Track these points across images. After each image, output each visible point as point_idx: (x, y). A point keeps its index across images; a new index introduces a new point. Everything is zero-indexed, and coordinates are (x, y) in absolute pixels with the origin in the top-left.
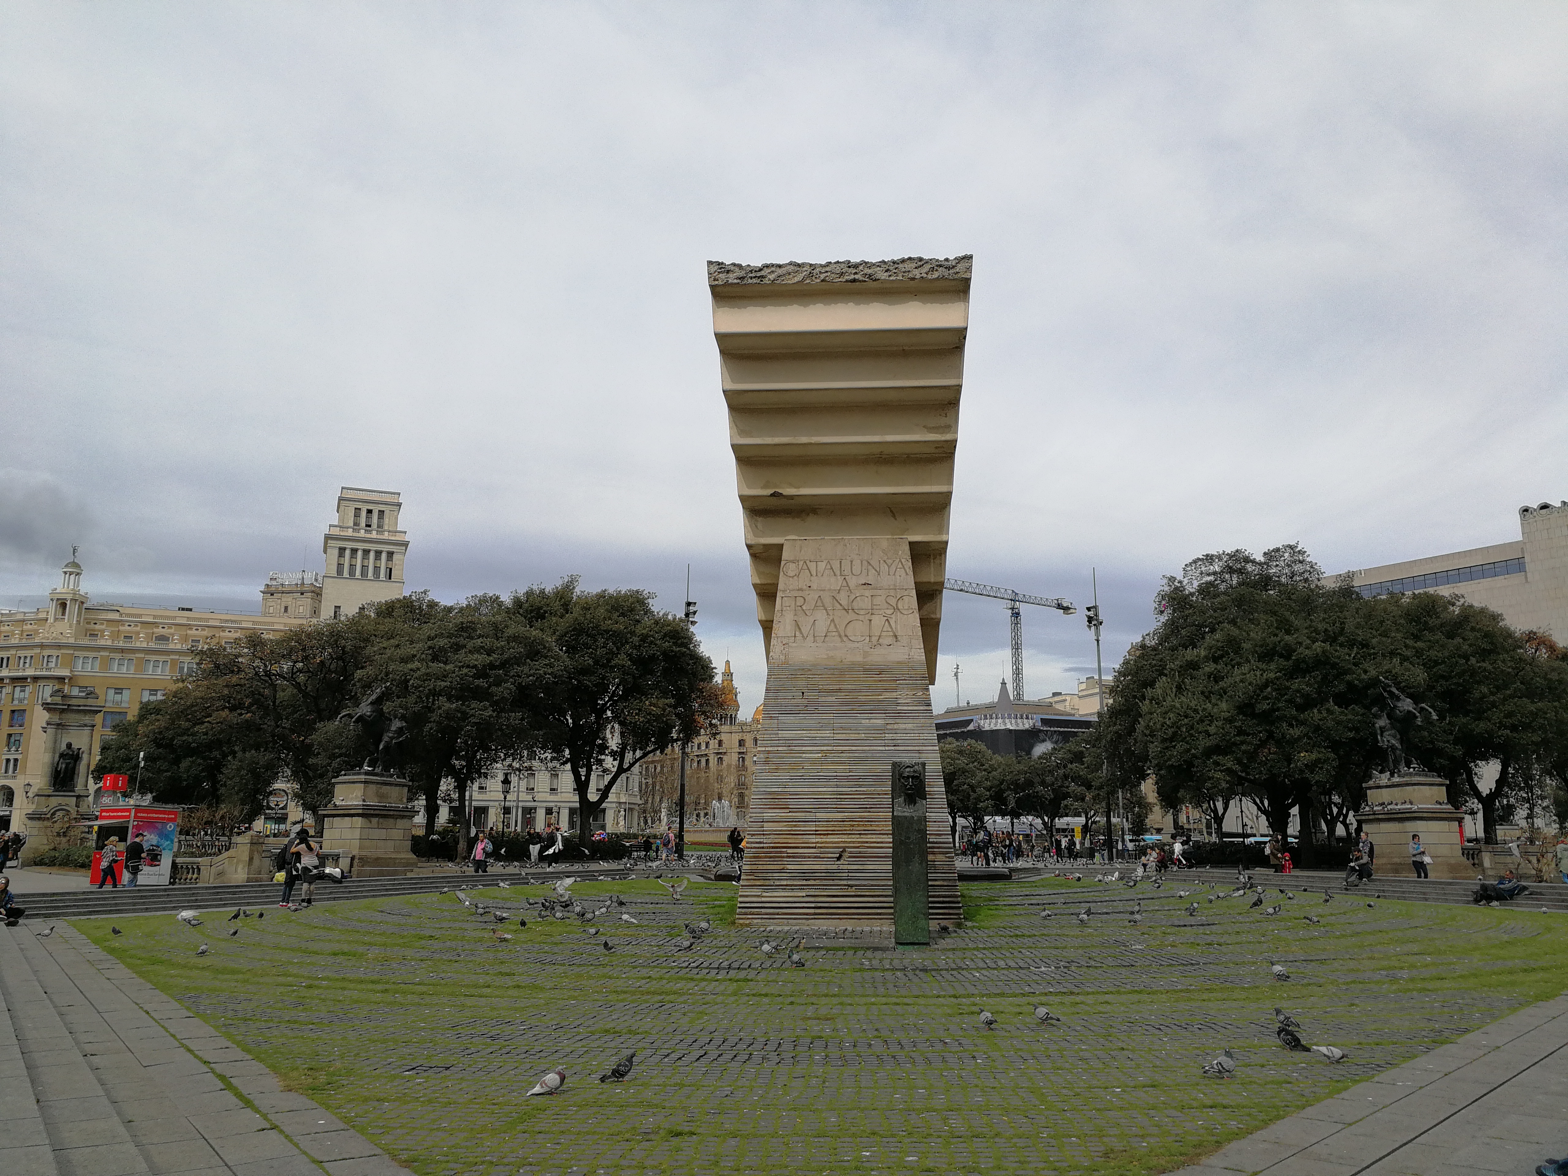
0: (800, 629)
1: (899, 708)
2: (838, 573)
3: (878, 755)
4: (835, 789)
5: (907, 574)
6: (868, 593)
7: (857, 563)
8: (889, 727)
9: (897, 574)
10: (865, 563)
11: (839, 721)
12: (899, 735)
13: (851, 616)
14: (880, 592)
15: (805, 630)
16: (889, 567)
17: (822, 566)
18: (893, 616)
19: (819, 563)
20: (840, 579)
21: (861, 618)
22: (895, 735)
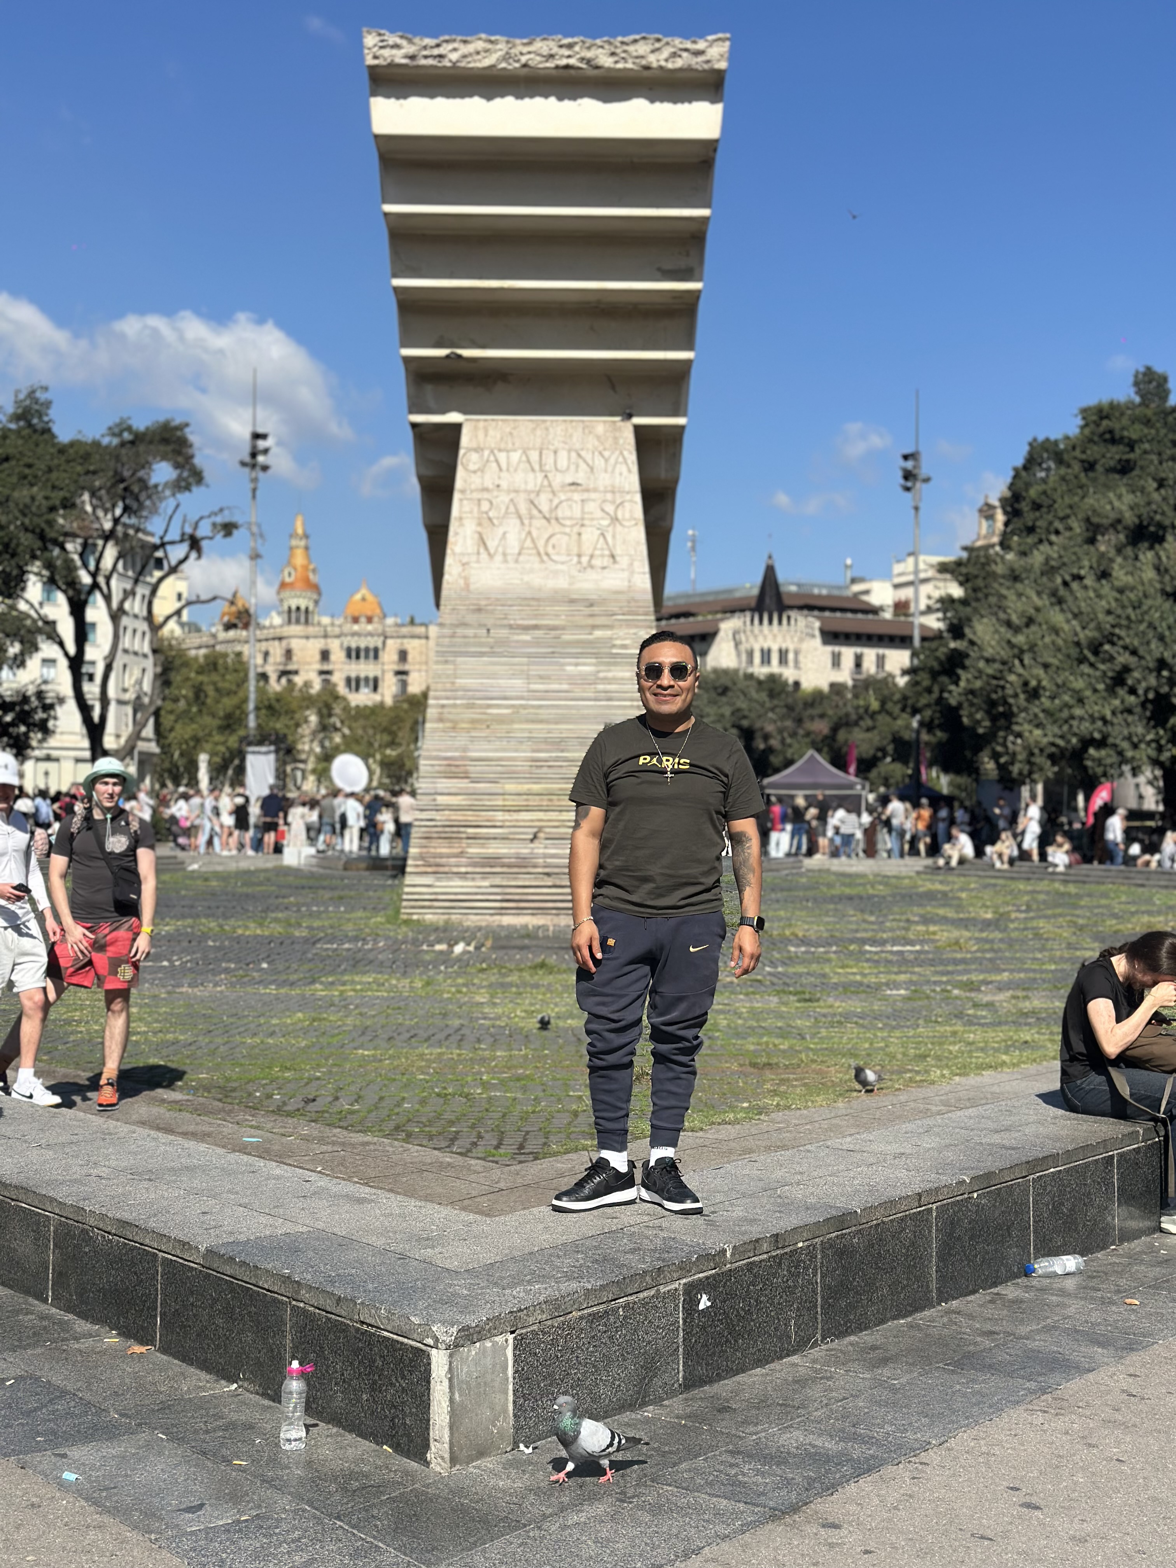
0: (485, 544)
4: (530, 754)
5: (630, 470)
6: (577, 497)
7: (563, 456)
9: (617, 471)
10: (574, 455)
11: (536, 667)
13: (557, 528)
14: (593, 495)
15: (492, 544)
16: (606, 460)
17: (515, 456)
18: (610, 528)
19: (512, 454)
20: (540, 476)
21: (567, 530)
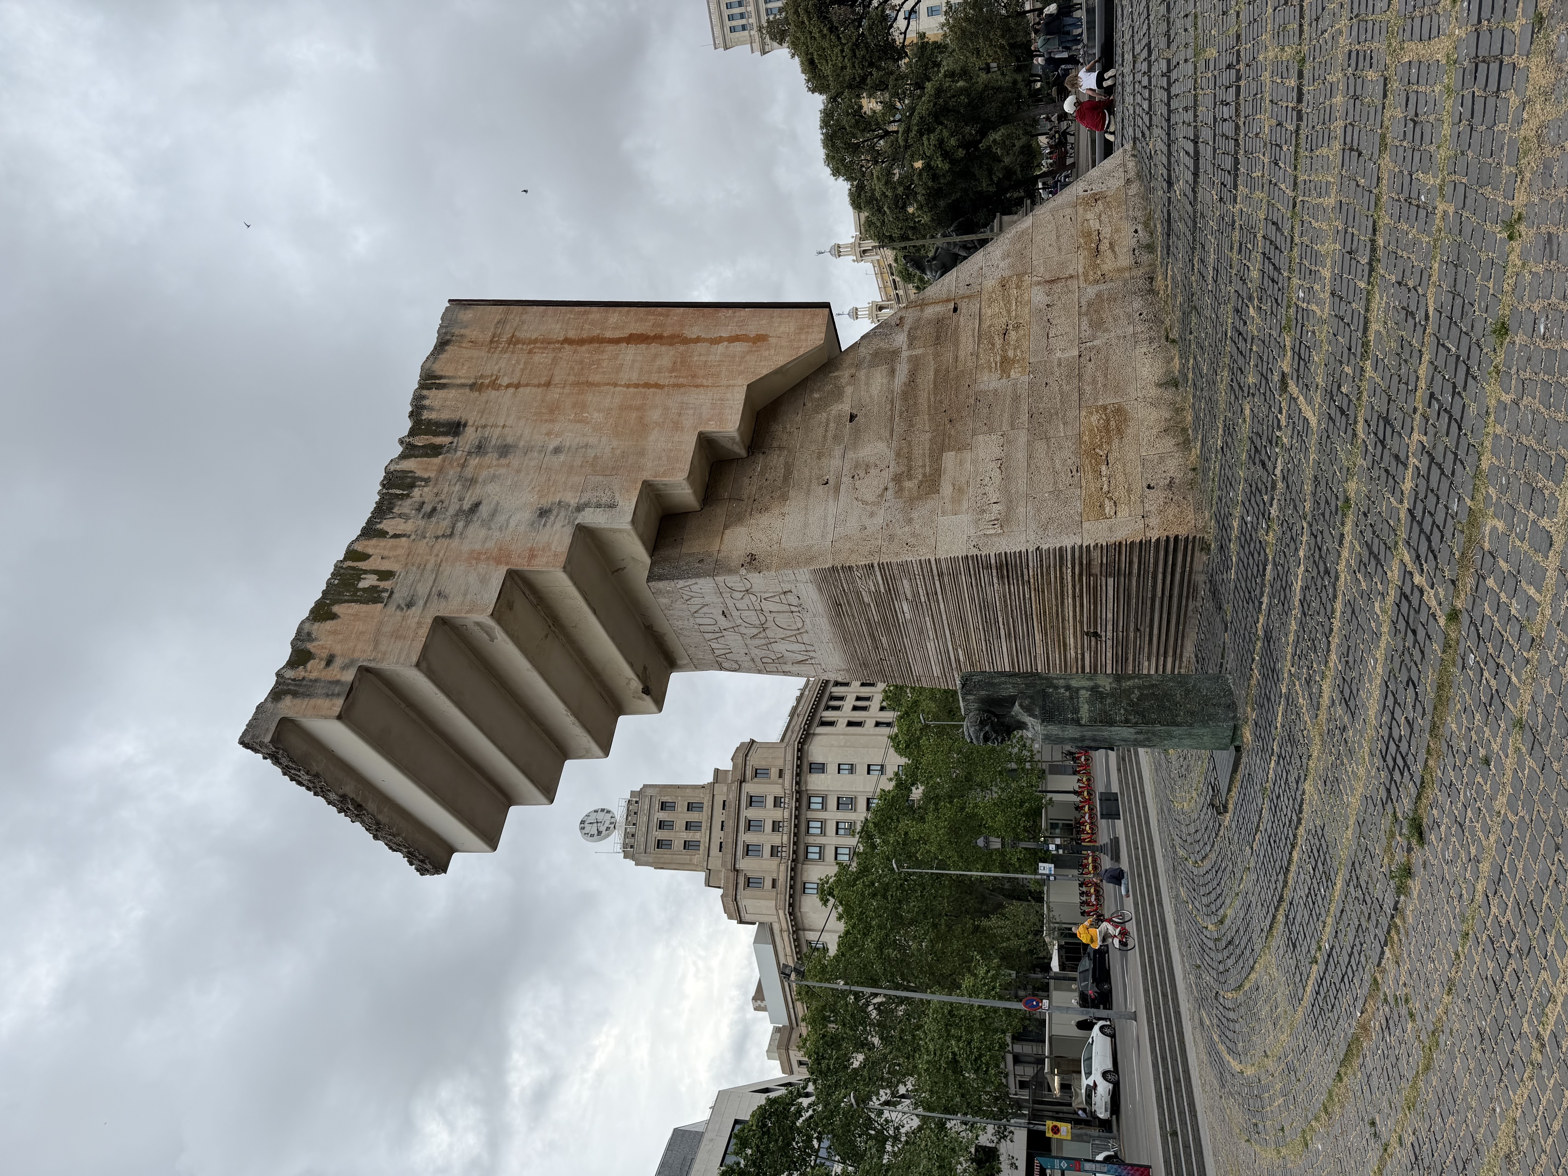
1: (883, 590)
2: (721, 634)
3: (951, 608)
4: (1003, 640)
5: (696, 583)
6: (735, 613)
7: (701, 621)
8: (910, 597)
9: (698, 590)
10: (696, 615)
11: (912, 635)
12: (920, 591)
13: (770, 624)
14: (730, 604)
16: (692, 597)
17: (715, 645)
18: (758, 595)
20: (725, 633)
21: (770, 619)
22: (921, 594)
